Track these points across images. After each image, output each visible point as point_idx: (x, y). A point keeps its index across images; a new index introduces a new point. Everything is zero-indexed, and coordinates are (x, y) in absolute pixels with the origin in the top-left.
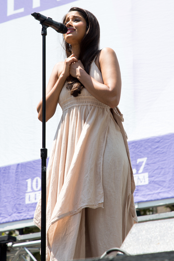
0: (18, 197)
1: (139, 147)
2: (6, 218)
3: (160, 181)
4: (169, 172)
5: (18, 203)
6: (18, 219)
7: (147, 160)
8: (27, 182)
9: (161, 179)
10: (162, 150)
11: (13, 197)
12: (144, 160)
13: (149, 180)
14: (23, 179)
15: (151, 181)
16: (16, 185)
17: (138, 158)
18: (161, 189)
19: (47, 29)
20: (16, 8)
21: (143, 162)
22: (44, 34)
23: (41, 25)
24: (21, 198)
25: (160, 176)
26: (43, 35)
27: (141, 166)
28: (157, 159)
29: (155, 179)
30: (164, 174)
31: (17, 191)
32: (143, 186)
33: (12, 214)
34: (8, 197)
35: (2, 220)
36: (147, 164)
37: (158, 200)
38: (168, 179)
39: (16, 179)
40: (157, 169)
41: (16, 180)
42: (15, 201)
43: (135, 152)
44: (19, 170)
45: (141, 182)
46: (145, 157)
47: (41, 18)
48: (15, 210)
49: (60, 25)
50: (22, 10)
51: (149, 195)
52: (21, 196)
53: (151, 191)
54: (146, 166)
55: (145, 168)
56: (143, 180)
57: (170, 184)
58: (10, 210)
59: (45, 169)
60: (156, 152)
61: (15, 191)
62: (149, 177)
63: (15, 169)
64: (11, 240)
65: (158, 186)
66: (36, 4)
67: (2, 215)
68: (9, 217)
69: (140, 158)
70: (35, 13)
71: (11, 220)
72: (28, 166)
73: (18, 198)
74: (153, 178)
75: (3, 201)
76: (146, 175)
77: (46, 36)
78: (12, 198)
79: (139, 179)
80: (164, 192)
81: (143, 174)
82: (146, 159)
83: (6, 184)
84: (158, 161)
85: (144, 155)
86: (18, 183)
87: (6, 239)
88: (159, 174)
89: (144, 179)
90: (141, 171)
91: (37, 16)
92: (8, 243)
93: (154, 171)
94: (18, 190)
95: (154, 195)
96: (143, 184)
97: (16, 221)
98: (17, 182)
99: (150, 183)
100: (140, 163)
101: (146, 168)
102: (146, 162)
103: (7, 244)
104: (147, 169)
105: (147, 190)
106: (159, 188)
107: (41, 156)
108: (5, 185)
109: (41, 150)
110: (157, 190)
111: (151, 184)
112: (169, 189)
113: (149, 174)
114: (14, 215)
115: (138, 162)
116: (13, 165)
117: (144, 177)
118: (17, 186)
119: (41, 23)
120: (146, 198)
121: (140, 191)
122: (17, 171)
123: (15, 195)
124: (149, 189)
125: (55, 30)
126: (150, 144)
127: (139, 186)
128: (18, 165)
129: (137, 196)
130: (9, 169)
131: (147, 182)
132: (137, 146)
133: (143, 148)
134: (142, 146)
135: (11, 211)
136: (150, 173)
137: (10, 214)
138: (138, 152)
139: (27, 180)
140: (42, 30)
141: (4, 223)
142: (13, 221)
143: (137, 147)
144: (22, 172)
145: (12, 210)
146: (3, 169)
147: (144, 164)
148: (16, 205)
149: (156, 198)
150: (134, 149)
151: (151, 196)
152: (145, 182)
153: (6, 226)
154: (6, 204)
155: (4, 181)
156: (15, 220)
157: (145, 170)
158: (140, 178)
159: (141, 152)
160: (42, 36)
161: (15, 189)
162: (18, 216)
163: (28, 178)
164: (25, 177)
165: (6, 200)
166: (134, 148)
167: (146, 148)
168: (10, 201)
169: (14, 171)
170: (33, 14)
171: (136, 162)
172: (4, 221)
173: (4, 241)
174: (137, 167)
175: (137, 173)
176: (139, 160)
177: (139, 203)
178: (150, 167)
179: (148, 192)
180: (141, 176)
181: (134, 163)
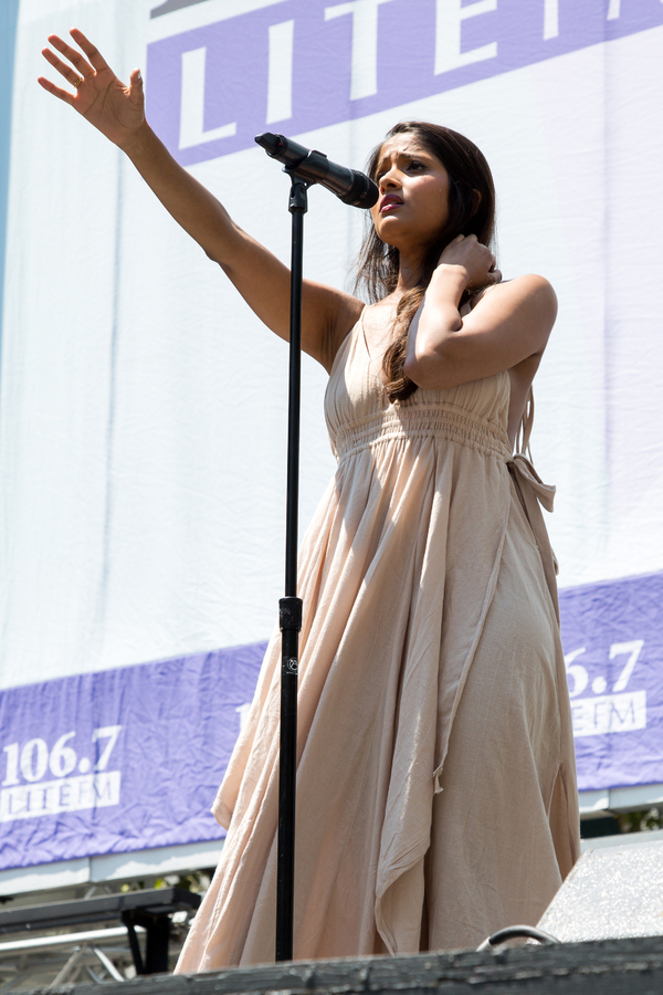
0: (207, 764)
1: (618, 603)
2: (169, 830)
5: (207, 783)
6: (207, 836)
7: (643, 648)
8: (239, 714)
11: (192, 761)
12: (635, 647)
13: (648, 716)
14: (225, 705)
15: (655, 719)
16: (203, 723)
17: (613, 642)
19: (308, 191)
20: (209, 125)
21: (629, 654)
22: (298, 208)
23: (288, 178)
24: (217, 766)
26: (292, 210)
27: (623, 667)
31: (205, 743)
32: (627, 734)
33: (186, 819)
34: (175, 761)
35: (153, 835)
36: (643, 661)
39: (203, 702)
41: (201, 708)
42: (199, 777)
43: (605, 621)
44: (213, 675)
45: (622, 721)
46: (639, 639)
47: (287, 154)
48: (197, 806)
49: (352, 178)
50: (229, 130)
51: (646, 763)
52: (219, 759)
53: (653, 750)
54: (641, 667)
55: (634, 674)
56: (630, 716)
58: (181, 807)
59: (295, 667)
61: (198, 743)
62: (648, 705)
63: (199, 670)
64: (182, 904)
66: (278, 112)
67: (154, 822)
68: (178, 829)
69: (620, 641)
70: (268, 134)
71: (184, 839)
72: (242, 663)
73: (207, 768)
75: (158, 774)
76: (640, 697)
77: (305, 216)
78: (187, 765)
79: (613, 710)
81: (628, 696)
82: (640, 643)
83: (168, 718)
85: (635, 632)
86: (208, 718)
87: (168, 899)
89: (633, 712)
90: (620, 685)
91: (275, 145)
92: (173, 912)
94: (208, 739)
96: (627, 727)
97: (201, 841)
98: (205, 715)
99: (650, 725)
100: (617, 657)
101: (638, 676)
102: (640, 655)
103: (170, 916)
104: (643, 679)
105: (641, 749)
107: (282, 623)
108: (163, 722)
109: (282, 602)
111: (653, 730)
113: (647, 695)
114: (194, 821)
115: (612, 656)
116: (192, 658)
117: (632, 705)
118: (206, 727)
119: (290, 169)
120: (636, 775)
121: (618, 750)
122: (205, 676)
123: (199, 756)
124: (646, 745)
125: (334, 196)
126: (654, 595)
127: (615, 734)
128: (210, 656)
129: (608, 766)
130: (180, 670)
131: (641, 723)
132: (610, 600)
133: (630, 608)
134: (627, 601)
135: (185, 809)
136: (653, 692)
137: (180, 819)
138: (614, 620)
139: (238, 709)
140: (292, 195)
141: (159, 847)
142: (191, 842)
143: (611, 605)
144: (220, 679)
145: (189, 807)
146: (160, 670)
147: (632, 661)
148: (201, 789)
150: (601, 610)
151: (655, 765)
152: (633, 720)
153: (168, 858)
154: (168, 784)
155: (161, 711)
156: (196, 837)
157: (636, 683)
158: (618, 707)
159: (624, 622)
160: (291, 215)
161: (197, 736)
162: (208, 827)
163: (240, 701)
164: (233, 698)
165: (166, 773)
166: (599, 608)
167: (640, 609)
168: (181, 776)
169: (196, 677)
170: (262, 137)
171: (608, 653)
172: (161, 839)
173: (160, 905)
174: (610, 670)
175: (609, 691)
176: (617, 649)
177: (612, 789)
178: (652, 673)
179: (645, 754)
180: (621, 702)
181: (597, 657)
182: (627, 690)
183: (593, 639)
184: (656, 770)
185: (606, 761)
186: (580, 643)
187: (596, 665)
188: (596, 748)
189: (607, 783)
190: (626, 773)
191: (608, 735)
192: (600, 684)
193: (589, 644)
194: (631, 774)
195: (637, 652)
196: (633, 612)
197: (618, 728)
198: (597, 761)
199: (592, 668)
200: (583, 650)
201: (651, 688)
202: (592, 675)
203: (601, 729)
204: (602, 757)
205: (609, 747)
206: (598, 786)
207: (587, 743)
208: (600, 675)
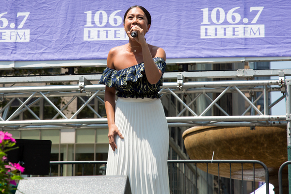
3: (44, 40)
4: (56, 32)
7: (29, 15)
9: (46, 38)
10: (49, 6)
12: (27, 14)
13: (30, 38)
15: (33, 39)
18: (45, 50)
21: (24, 17)
25: (44, 34)
28: (43, 16)
29: (37, 37)
30: (49, 34)
32: (23, 43)
36: (29, 19)
37: (41, 60)
38: (55, 39)
40: (42, 27)
43: (15, 4)
45: (21, 39)
51: (29, 54)
53: (32, 50)
54: (29, 21)
55: (26, 23)
56: (24, 37)
57: (56, 45)
60: (42, 8)
62: (31, 34)
65: (41, 46)
69: (21, 12)
74: (37, 36)
76: (28, 31)
79: (18, 34)
80: (49, 53)
81: (23, 30)
82: (29, 13)
84: (44, 18)
85: (27, 9)
88: (44, 33)
90: (20, 26)
93: (37, 29)
95: (37, 55)
96: (22, 40)
99: (31, 41)
100: (19, 17)
102: (28, 17)
104: (29, 25)
105: (27, 49)
106: (42, 48)
110: (40, 50)
111: (32, 43)
112: (55, 51)
113: (30, 31)
115: (18, 16)
117: (24, 33)
120: (26, 57)
121: (18, 48)
124: (30, 48)
127: (18, 42)
129: (15, 53)
131: (28, 40)
136: (33, 30)
147: (25, 19)
149: (38, 59)
151: (32, 55)
152: (25, 39)
157: (26, 26)
158: (19, 34)
171: (16, 15)
174: (17, 21)
175: (16, 28)
176: (19, 14)
177: (16, 61)
178: (32, 24)
179: (29, 51)
180: (21, 32)
181: (12, 16)
182: (22, 28)
183: (11, 9)
184: (33, 56)
185: (14, 51)
186: (6, 10)
187: (11, 18)
188: (11, 47)
189: (15, 59)
190: (22, 56)
191: (15, 43)
192: (13, 25)
193: (9, 11)
194: (24, 57)
195: (27, 16)
196: (26, 2)
197: (19, 40)
198: (11, 51)
199: (10, 19)
200: (7, 13)
201: (32, 29)
202: (10, 22)
203: (13, 40)
204: (13, 50)
205: (16, 47)
206: (11, 60)
207: (7, 45)
208: (13, 22)
